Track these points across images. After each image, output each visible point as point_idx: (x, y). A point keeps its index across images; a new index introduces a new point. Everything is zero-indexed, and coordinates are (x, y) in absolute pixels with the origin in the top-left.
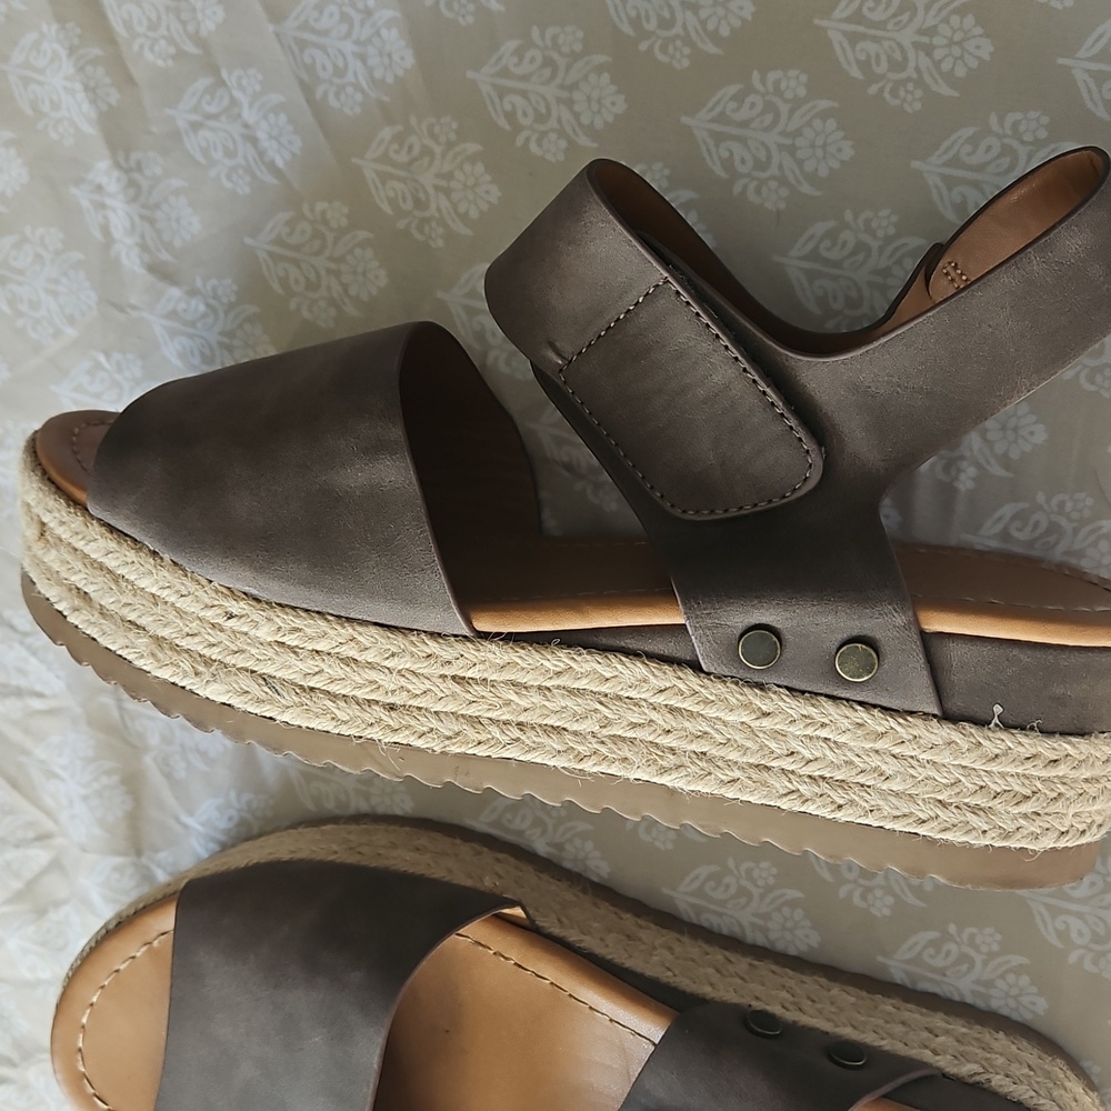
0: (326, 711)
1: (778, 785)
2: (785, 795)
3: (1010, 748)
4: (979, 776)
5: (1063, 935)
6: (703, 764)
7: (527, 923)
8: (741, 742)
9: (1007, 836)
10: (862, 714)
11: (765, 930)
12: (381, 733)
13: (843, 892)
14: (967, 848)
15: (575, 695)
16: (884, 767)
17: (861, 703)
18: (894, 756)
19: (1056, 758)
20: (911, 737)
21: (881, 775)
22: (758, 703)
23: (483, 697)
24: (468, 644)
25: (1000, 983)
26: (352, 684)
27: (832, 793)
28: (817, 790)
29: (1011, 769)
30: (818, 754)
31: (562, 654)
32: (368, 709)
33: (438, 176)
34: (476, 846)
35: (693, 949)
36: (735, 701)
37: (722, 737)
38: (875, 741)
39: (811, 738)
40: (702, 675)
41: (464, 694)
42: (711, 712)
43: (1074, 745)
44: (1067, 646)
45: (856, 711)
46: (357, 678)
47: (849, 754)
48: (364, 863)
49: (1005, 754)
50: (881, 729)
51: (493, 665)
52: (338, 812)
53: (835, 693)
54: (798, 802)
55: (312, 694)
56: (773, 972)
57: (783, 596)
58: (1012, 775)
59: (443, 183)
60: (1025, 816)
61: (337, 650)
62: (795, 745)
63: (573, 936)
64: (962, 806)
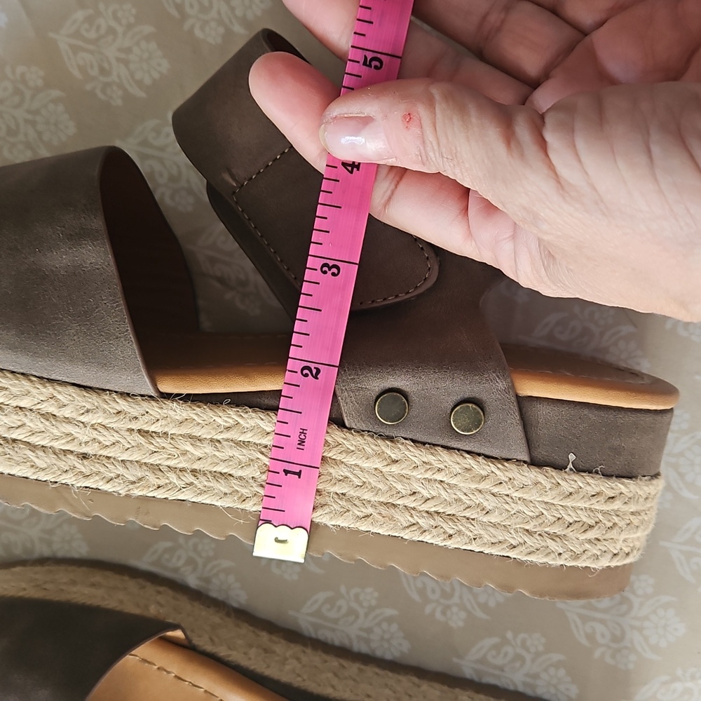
0: (26, 460)
1: (402, 519)
2: (408, 527)
3: (581, 488)
4: (557, 510)
5: (591, 637)
6: (343, 503)
7: (186, 643)
8: (374, 484)
9: (576, 557)
10: (469, 461)
11: (367, 641)
12: (74, 479)
13: (428, 610)
14: (546, 568)
15: (241, 446)
16: (486, 504)
17: (469, 452)
18: (493, 494)
19: (613, 495)
20: (507, 480)
21: (483, 509)
22: (389, 452)
23: (164, 448)
24: (153, 403)
25: (544, 676)
26: (51, 436)
27: (444, 525)
28: (432, 522)
29: (582, 504)
30: (434, 494)
31: (232, 412)
32: (63, 458)
33: (119, 50)
34: (141, 581)
35: (315, 658)
36: (370, 450)
37: (359, 480)
38: (479, 482)
39: (429, 480)
40: (345, 430)
41: (147, 445)
42: (351, 460)
43: (626, 486)
44: (622, 408)
45: (465, 458)
46: (55, 431)
47: (458, 493)
48: (48, 597)
49: (577, 492)
50: (484, 473)
51: (173, 421)
52: (24, 557)
53: (449, 444)
54: (417, 533)
55: (14, 445)
56: (377, 674)
57: (412, 365)
58: (582, 509)
59: (123, 56)
60: (590, 541)
61: (39, 406)
62: (417, 487)
63: (222, 652)
64: (544, 534)
